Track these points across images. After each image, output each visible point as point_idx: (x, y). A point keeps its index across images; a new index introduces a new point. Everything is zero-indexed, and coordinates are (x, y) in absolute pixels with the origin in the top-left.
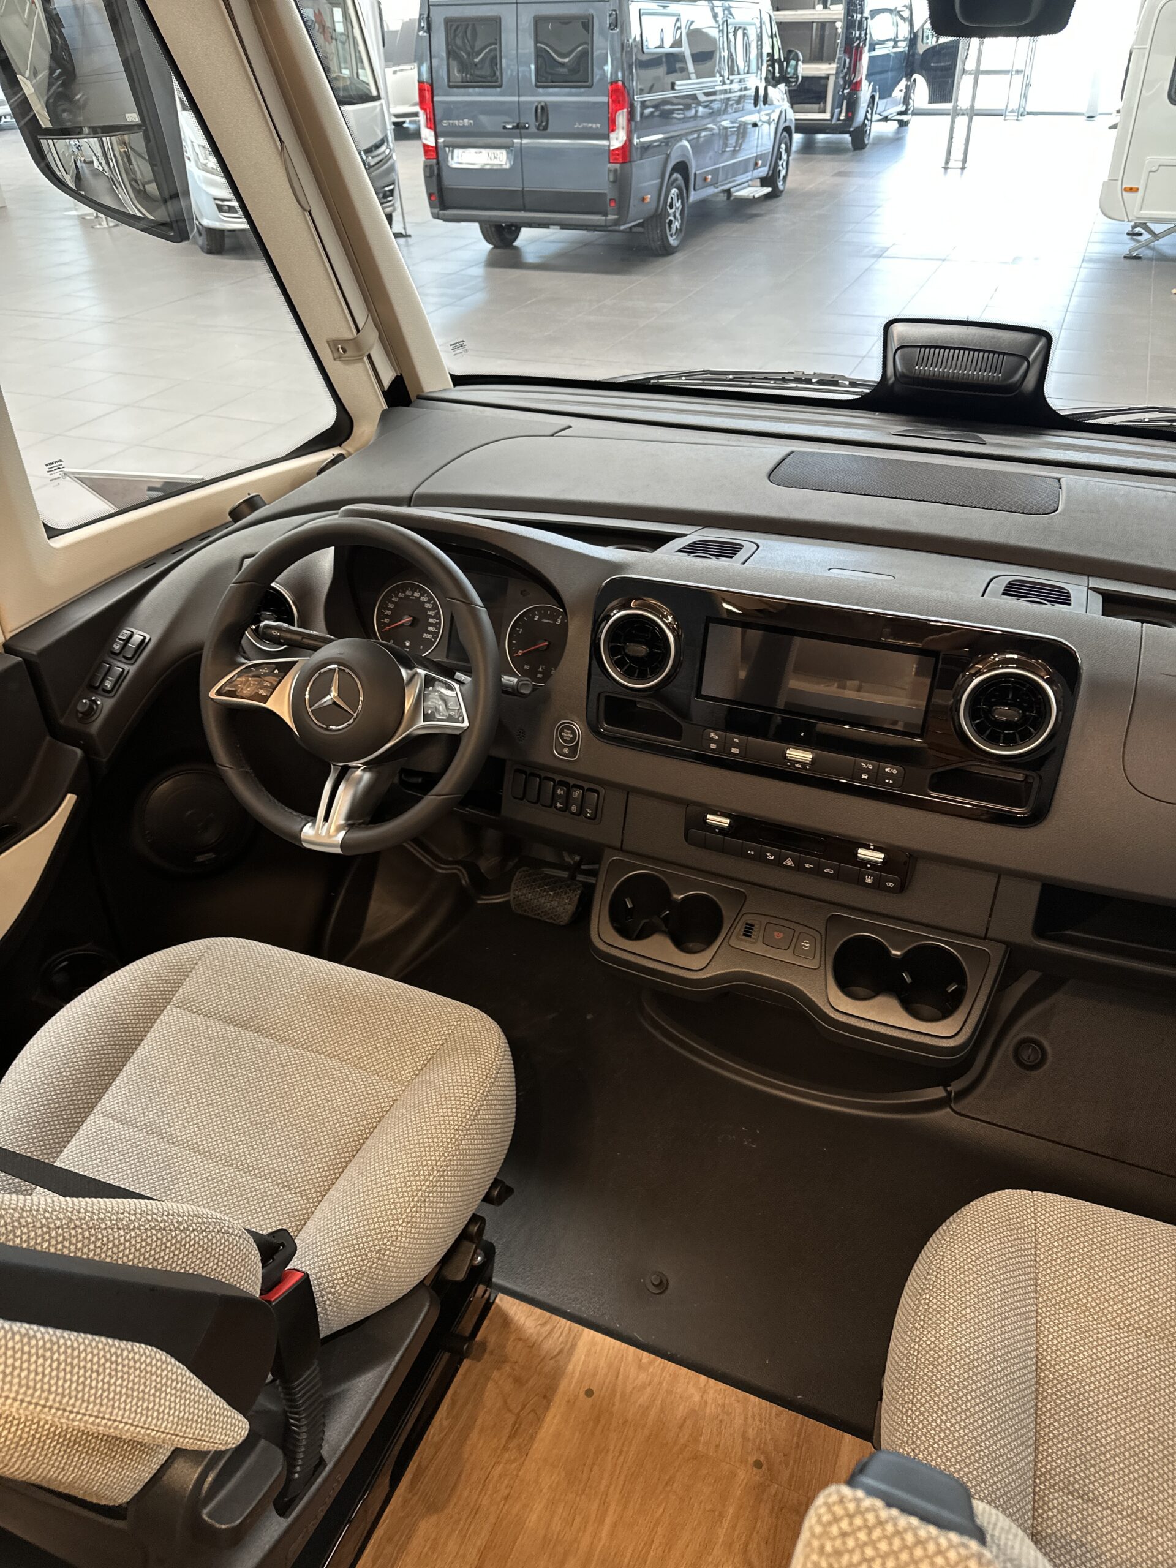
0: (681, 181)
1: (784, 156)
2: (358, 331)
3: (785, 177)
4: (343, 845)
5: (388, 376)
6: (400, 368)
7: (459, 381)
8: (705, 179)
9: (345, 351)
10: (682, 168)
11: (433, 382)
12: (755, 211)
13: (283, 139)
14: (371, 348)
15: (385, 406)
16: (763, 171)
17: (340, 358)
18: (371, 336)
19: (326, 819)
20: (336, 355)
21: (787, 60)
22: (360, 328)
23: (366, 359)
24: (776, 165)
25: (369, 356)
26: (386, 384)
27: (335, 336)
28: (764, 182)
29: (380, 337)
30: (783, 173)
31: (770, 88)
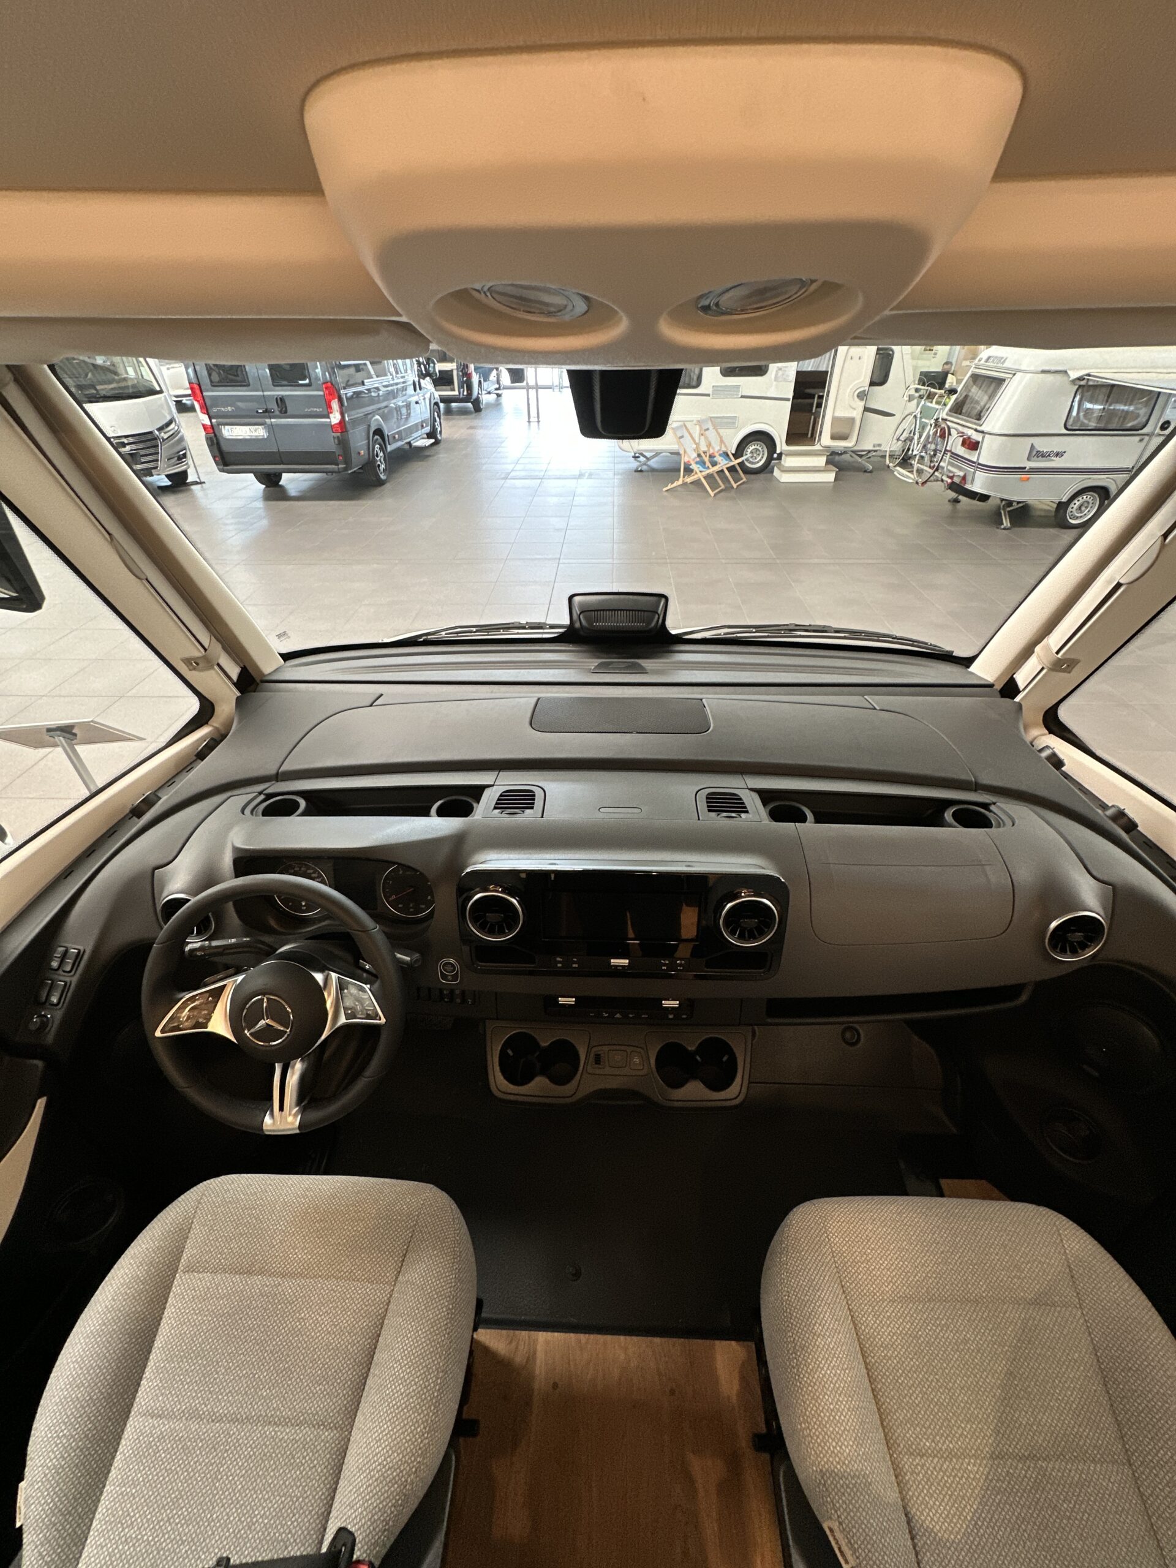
0: (380, 440)
1: (438, 419)
2: (205, 650)
3: (441, 432)
4: (300, 1127)
5: (234, 672)
6: (242, 661)
7: (286, 657)
8: (394, 437)
9: (197, 664)
10: (379, 432)
11: (268, 665)
12: (427, 453)
13: (111, 532)
14: (218, 659)
15: (239, 694)
16: (427, 429)
17: (194, 669)
18: (216, 649)
19: (281, 1108)
20: (191, 668)
21: (428, 363)
22: (206, 646)
23: (216, 667)
24: (434, 426)
25: (218, 665)
26: (235, 677)
27: (187, 655)
28: (430, 435)
29: (224, 648)
30: (439, 429)
31: (422, 380)
